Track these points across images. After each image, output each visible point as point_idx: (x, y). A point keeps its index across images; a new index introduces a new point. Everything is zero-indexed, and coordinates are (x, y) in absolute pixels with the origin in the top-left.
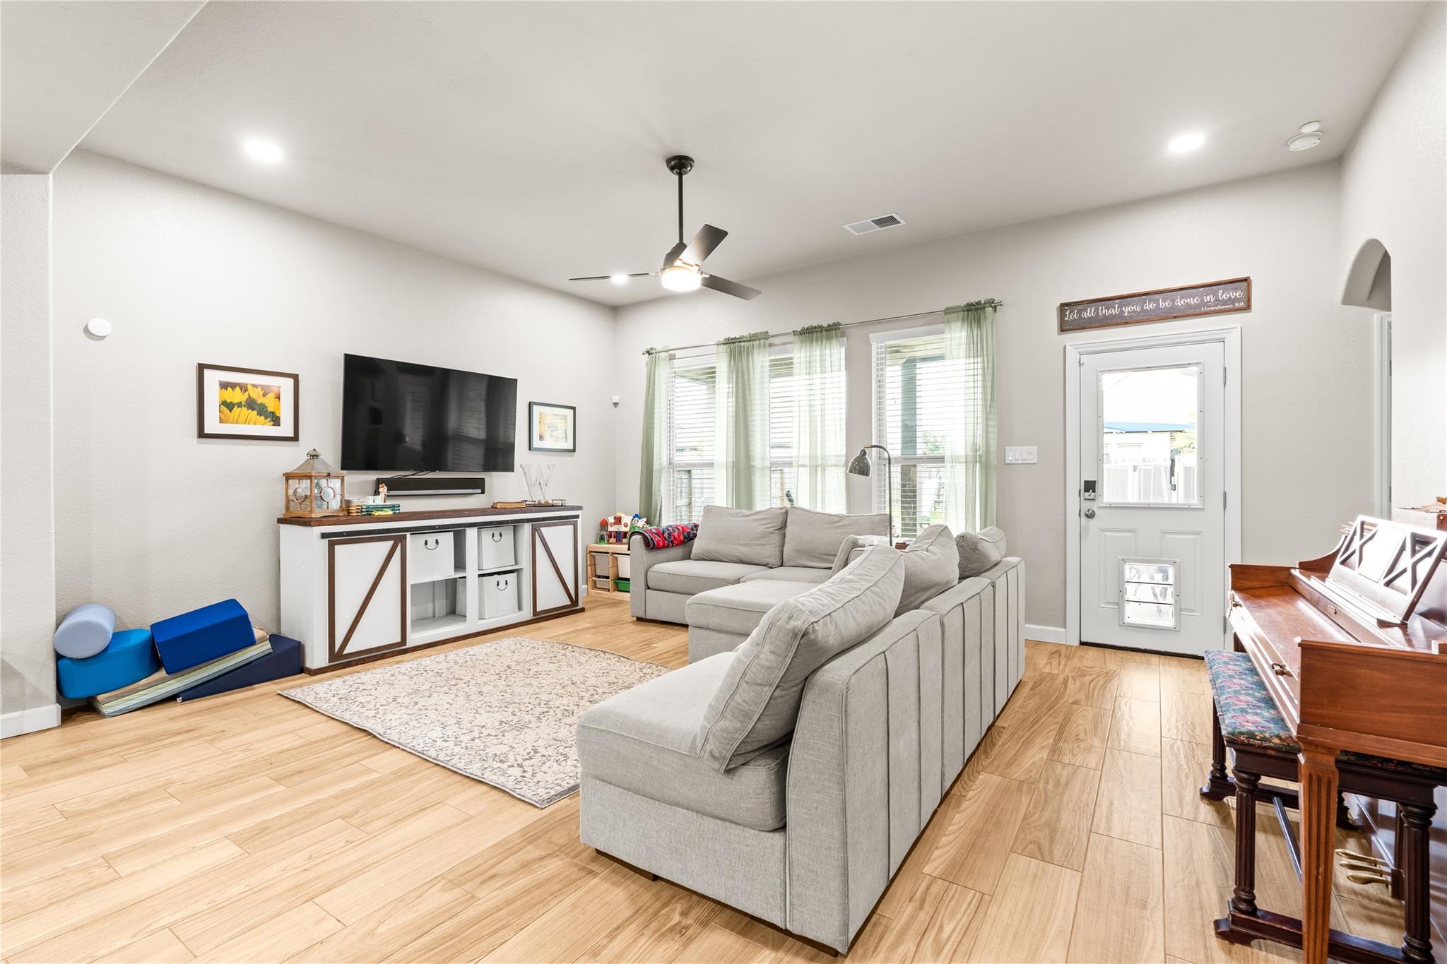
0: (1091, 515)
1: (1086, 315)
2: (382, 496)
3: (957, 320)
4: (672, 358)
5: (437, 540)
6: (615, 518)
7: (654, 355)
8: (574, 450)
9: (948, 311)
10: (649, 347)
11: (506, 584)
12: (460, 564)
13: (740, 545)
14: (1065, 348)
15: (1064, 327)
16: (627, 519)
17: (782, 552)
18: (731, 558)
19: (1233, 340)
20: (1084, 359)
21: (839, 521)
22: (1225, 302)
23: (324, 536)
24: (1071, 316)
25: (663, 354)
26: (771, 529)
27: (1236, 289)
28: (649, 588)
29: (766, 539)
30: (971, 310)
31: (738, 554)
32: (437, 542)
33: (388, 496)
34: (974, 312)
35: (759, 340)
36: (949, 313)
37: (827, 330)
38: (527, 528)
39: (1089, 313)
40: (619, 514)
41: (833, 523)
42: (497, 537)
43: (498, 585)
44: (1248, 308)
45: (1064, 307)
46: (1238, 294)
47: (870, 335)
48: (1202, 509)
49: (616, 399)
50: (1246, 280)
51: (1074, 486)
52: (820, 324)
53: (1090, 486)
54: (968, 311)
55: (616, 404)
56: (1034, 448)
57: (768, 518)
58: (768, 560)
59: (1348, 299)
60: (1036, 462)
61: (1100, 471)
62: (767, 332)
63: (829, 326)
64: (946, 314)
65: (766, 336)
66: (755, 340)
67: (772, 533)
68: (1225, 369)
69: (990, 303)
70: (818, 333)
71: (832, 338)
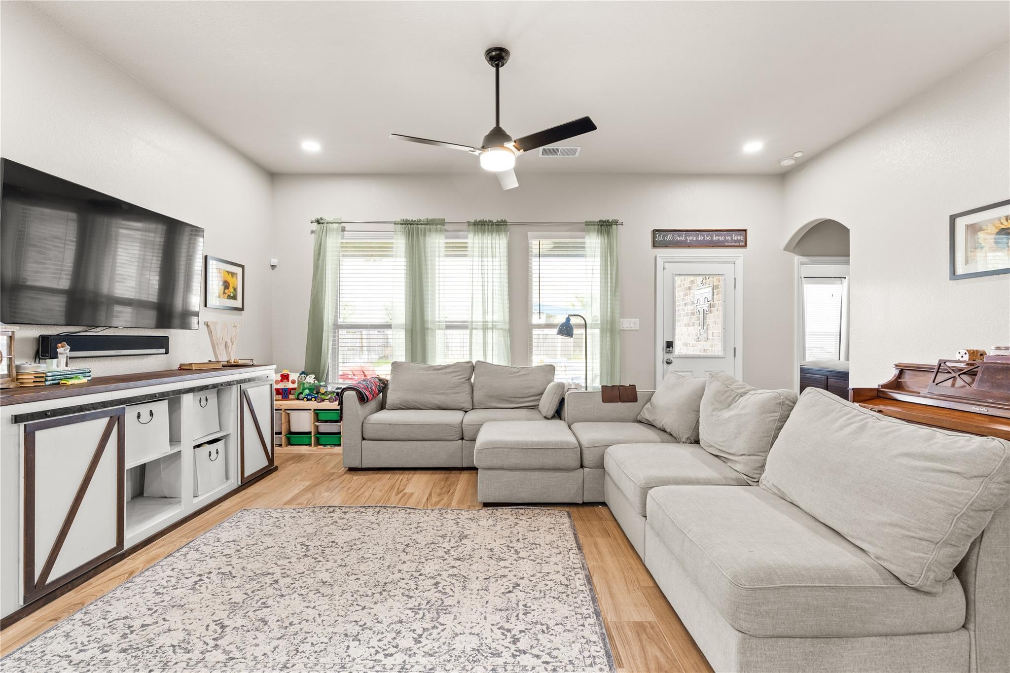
0: (669, 363)
1: (667, 238)
2: (62, 359)
3: (594, 231)
4: (343, 230)
5: (151, 411)
6: (282, 376)
7: (325, 224)
8: (242, 309)
9: (588, 224)
10: (319, 217)
11: (217, 453)
12: (174, 438)
13: (436, 394)
14: (656, 258)
15: (655, 245)
16: (294, 376)
17: (472, 398)
18: (430, 406)
19: (740, 262)
20: (666, 265)
21: (519, 372)
22: (736, 241)
23: (17, 419)
24: (659, 238)
25: (335, 226)
26: (464, 380)
27: (740, 235)
28: (364, 439)
29: (460, 388)
30: (603, 225)
31: (436, 402)
32: (151, 414)
33: (70, 358)
34: (605, 227)
35: (436, 225)
36: (589, 225)
37: (497, 225)
38: (235, 391)
39: (669, 238)
40: (285, 372)
41: (515, 373)
42: (203, 402)
43: (210, 455)
44: (745, 246)
45: (655, 232)
46: (741, 238)
47: (529, 233)
48: (724, 358)
49: (274, 261)
50: (745, 231)
51: (661, 345)
52: (491, 219)
53: (670, 345)
54: (601, 225)
55: (273, 267)
56: (637, 320)
57: (458, 371)
58: (463, 405)
59: (786, 249)
60: (638, 329)
61: (674, 335)
62: (444, 220)
63: (498, 221)
64: (586, 225)
65: (442, 222)
66: (432, 224)
67: (464, 383)
68: (735, 279)
69: (616, 222)
70: (490, 226)
71: (501, 231)
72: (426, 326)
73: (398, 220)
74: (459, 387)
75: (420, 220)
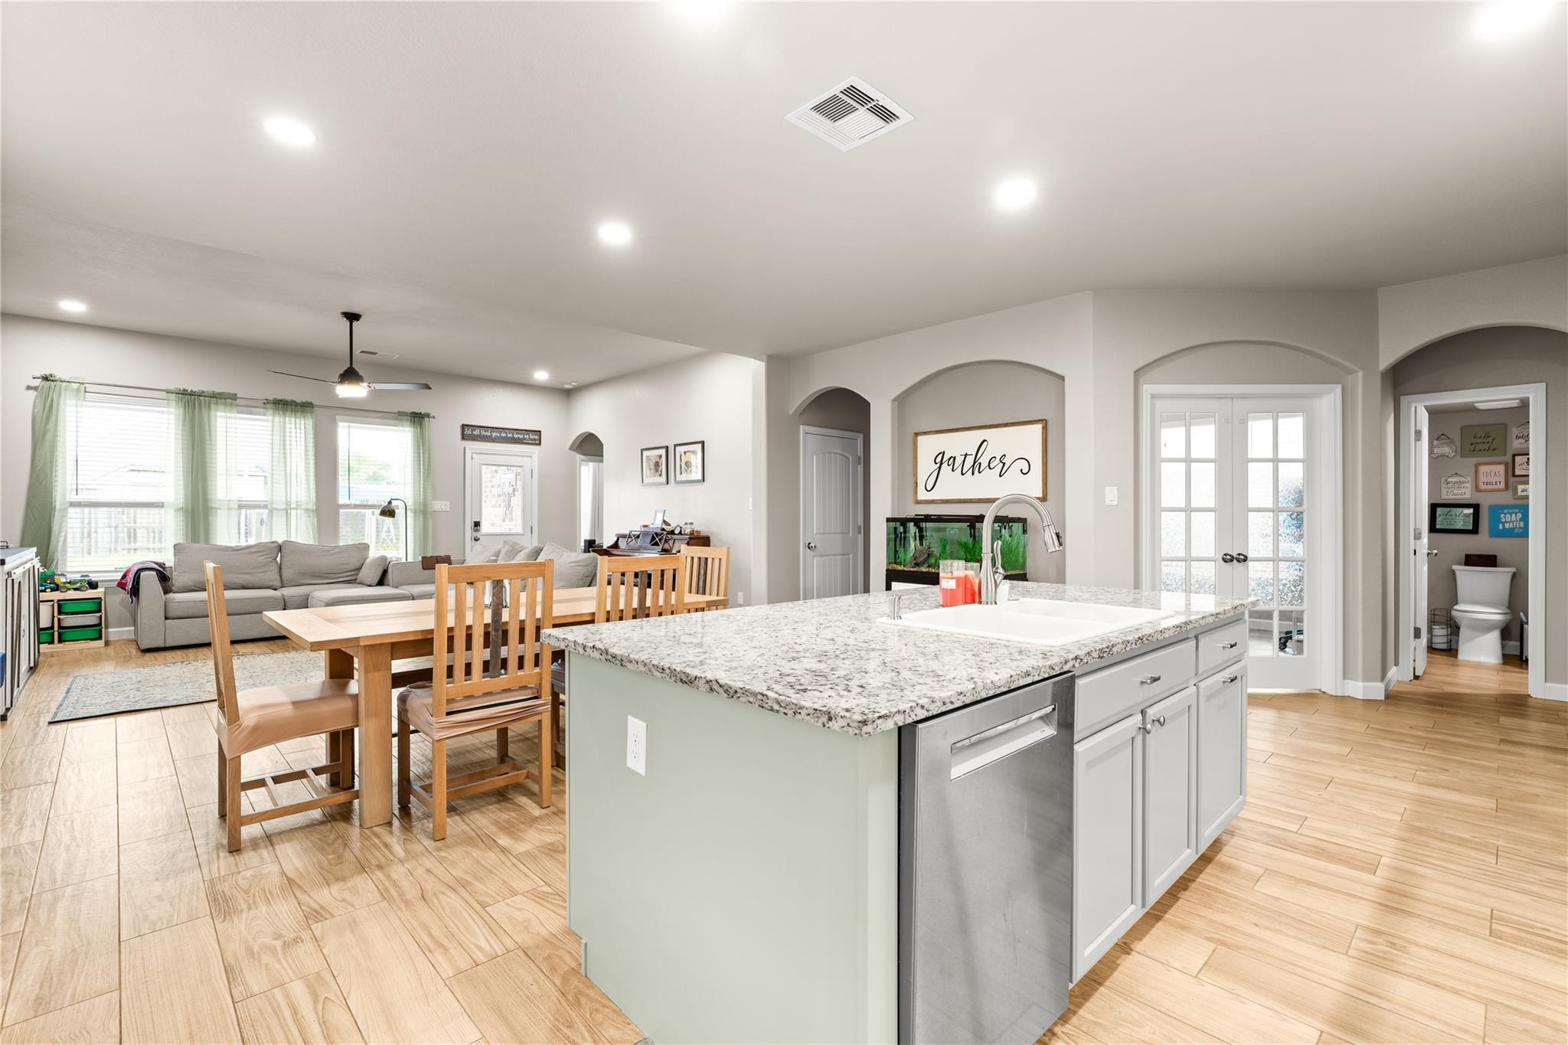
0: (476, 539)
1: (475, 433)
3: (407, 421)
4: (86, 391)
7: (57, 382)
9: (402, 414)
10: (48, 373)
13: (241, 574)
14: (465, 448)
15: (464, 437)
17: (281, 576)
18: (232, 586)
19: (535, 457)
20: (474, 456)
21: (332, 550)
22: (532, 440)
24: (468, 432)
25: (75, 386)
26: (269, 559)
27: (536, 435)
28: (166, 618)
29: (267, 567)
30: (416, 416)
34: (418, 418)
35: (225, 399)
37: (301, 406)
39: (476, 432)
41: (329, 551)
44: (540, 444)
45: (464, 426)
46: (537, 437)
47: (337, 417)
48: (523, 535)
50: (540, 432)
51: (469, 524)
52: (294, 399)
53: (477, 524)
54: (414, 416)
56: (448, 503)
57: (264, 551)
58: (271, 584)
59: (571, 448)
60: (448, 510)
61: (481, 516)
62: (236, 394)
63: (302, 402)
64: (400, 415)
65: (234, 397)
66: (220, 398)
67: (270, 562)
68: (532, 471)
69: (428, 415)
70: (293, 407)
71: (307, 412)
72: (210, 505)
73: (172, 387)
74: (265, 566)
75: (203, 392)
